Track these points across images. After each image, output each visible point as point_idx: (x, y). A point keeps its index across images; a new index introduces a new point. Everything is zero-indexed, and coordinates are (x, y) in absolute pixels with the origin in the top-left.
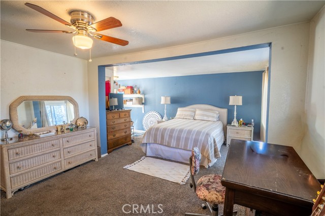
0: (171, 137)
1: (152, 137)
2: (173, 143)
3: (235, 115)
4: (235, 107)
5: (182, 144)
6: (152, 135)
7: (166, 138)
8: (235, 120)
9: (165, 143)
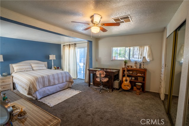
0: (54, 79)
1: (41, 84)
2: (57, 82)
3: (53, 65)
4: (53, 61)
5: (61, 81)
6: (41, 82)
7: (52, 80)
8: (53, 67)
9: (52, 83)
